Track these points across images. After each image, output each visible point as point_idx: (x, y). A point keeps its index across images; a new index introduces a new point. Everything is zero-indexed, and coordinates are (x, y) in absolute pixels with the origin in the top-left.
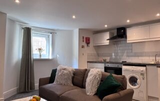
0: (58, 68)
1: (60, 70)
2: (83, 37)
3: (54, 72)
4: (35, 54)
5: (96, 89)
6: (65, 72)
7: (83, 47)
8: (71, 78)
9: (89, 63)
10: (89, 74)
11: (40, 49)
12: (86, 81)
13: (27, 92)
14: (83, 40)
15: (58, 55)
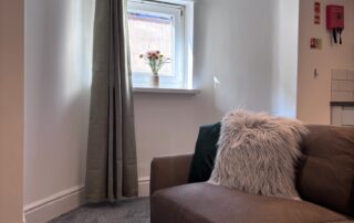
0: (226, 122)
2: (317, 4)
7: (314, 44)
9: (338, 110)
11: (154, 57)
14: (317, 17)
15: (215, 79)
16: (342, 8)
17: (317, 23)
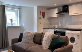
0: (24, 32)
1: (26, 33)
2: (40, 12)
3: (21, 35)
4: (8, 23)
5: (49, 45)
6: (29, 34)
7: (40, 18)
8: (32, 38)
9: (44, 29)
10: (45, 36)
11: (11, 20)
12: (42, 40)
13: (4, 48)
14: (40, 14)
15: (24, 24)
16: (44, 12)
17: (41, 15)
